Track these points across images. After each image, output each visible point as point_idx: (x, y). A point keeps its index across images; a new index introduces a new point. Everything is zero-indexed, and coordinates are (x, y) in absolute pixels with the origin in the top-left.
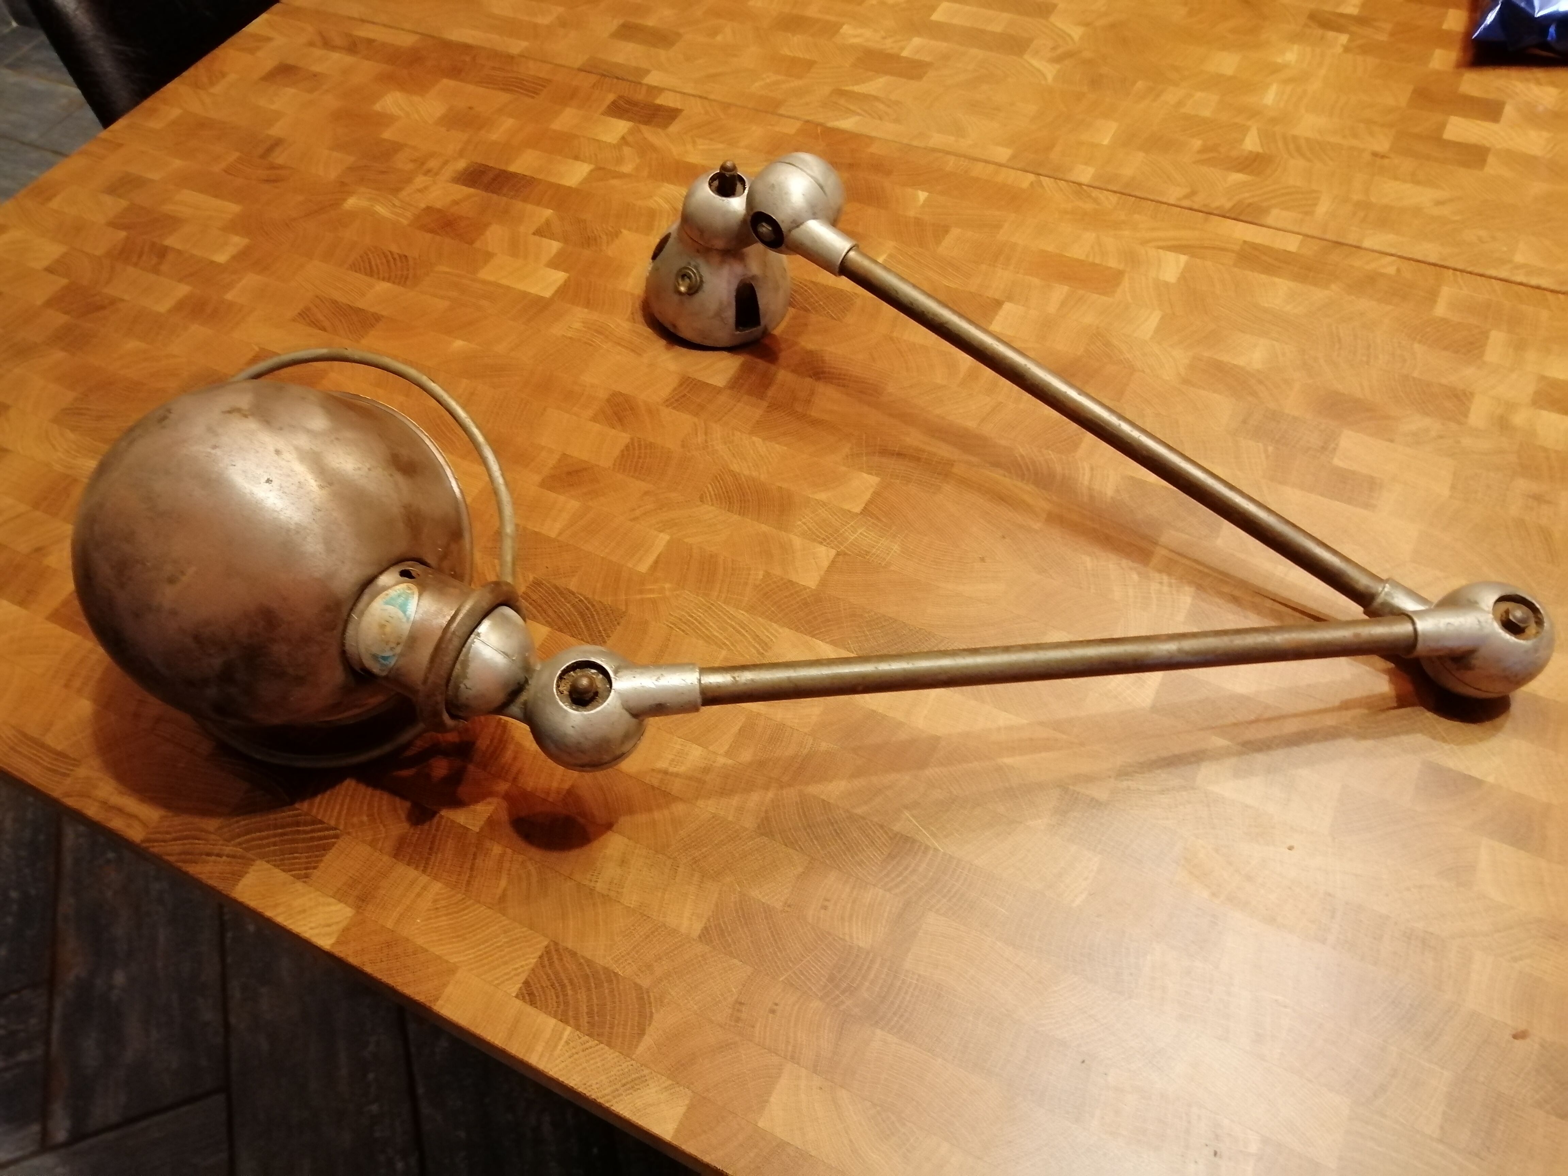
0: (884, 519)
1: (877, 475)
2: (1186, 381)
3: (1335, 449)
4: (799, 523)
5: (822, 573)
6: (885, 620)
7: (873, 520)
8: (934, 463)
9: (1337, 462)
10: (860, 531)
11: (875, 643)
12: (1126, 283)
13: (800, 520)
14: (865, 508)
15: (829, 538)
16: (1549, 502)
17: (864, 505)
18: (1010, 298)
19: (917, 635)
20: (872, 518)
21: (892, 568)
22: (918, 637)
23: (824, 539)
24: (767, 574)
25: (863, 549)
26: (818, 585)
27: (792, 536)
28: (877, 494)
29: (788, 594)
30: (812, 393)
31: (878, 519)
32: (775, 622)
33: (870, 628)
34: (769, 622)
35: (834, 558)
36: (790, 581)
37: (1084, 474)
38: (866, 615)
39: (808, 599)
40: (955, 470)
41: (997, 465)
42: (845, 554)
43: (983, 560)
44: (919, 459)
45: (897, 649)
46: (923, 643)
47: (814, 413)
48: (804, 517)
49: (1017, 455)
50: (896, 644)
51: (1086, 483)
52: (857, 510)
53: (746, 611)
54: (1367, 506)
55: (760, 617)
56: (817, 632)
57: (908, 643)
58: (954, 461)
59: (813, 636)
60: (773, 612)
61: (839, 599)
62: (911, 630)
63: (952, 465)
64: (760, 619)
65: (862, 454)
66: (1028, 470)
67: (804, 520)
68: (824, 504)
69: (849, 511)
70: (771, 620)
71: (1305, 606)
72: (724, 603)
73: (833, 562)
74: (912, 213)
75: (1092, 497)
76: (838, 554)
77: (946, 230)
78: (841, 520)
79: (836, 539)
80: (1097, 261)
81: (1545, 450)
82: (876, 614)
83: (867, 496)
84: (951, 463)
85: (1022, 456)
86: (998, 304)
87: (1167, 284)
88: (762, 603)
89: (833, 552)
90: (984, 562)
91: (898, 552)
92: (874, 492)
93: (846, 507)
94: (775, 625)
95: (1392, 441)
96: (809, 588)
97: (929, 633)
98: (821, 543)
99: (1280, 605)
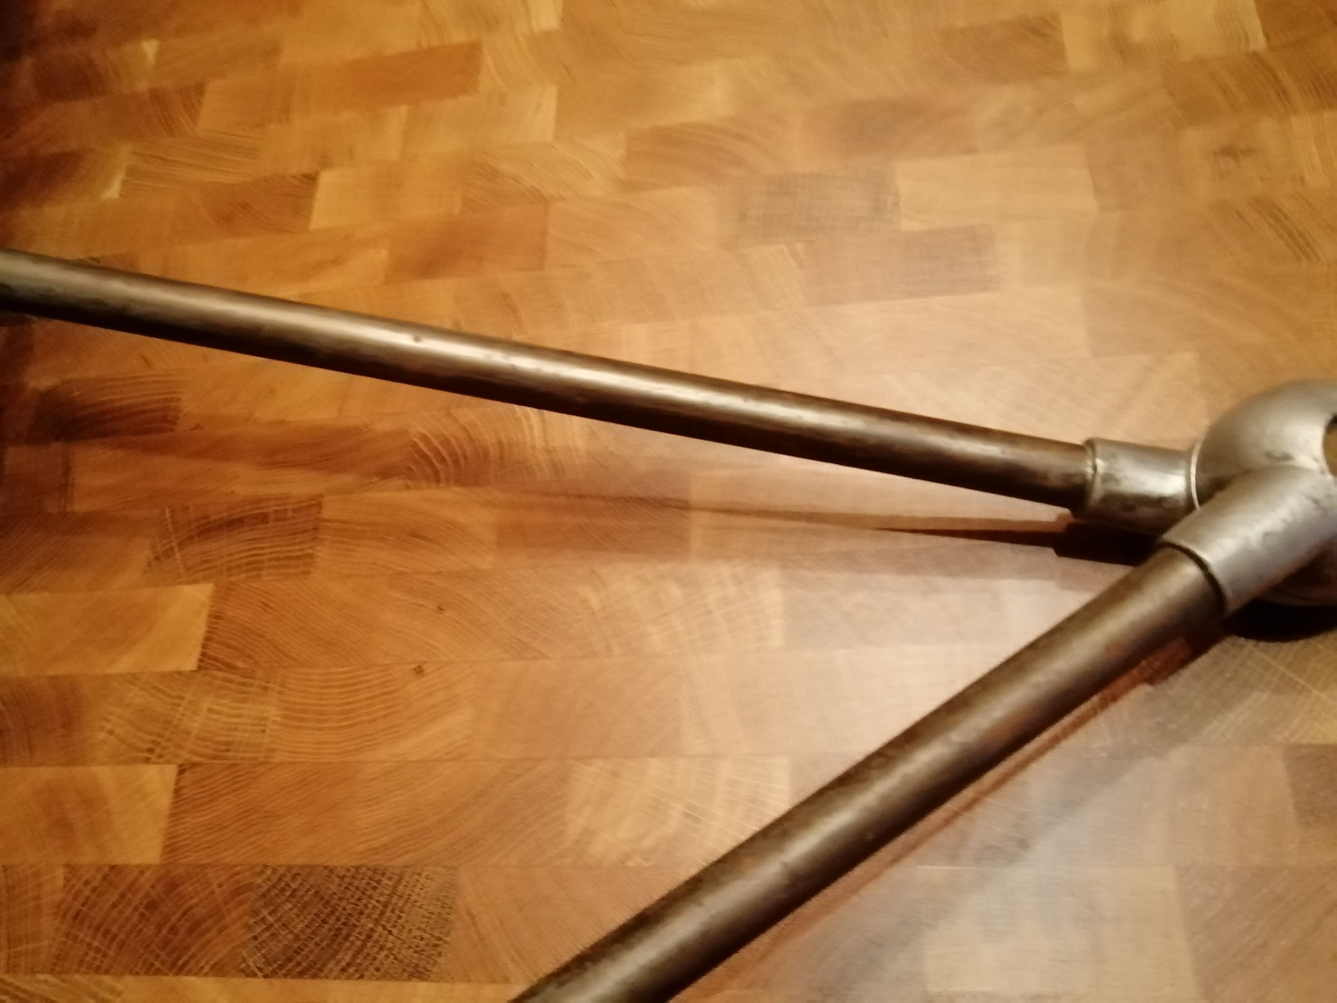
0: (239, 664)
1: (206, 579)
2: (629, 186)
3: (896, 204)
4: (102, 735)
5: (163, 823)
6: (295, 877)
7: (221, 674)
8: (290, 514)
9: (908, 225)
10: (205, 705)
11: (291, 937)
12: (488, 61)
13: (102, 729)
14: (203, 654)
15: (158, 744)
16: (1249, 151)
17: (199, 650)
18: (326, 163)
19: (356, 883)
20: (219, 669)
21: (277, 759)
22: (357, 888)
23: (151, 751)
24: (71, 869)
25: (219, 743)
26: (164, 853)
27: (96, 769)
28: (216, 617)
29: (114, 898)
30: (67, 469)
31: (230, 667)
32: (107, 972)
33: (272, 908)
34: (96, 977)
35: (177, 782)
36: (113, 868)
37: (531, 428)
38: (259, 881)
39: (153, 892)
40: (327, 513)
41: (386, 473)
42: (194, 765)
43: (419, 671)
44: (264, 518)
45: (330, 930)
46: (371, 897)
47: (80, 506)
48: (107, 720)
49: (416, 440)
50: (324, 921)
51: (539, 443)
52: (190, 664)
53: (52, 972)
54: (985, 284)
55: (78, 971)
56: (185, 958)
57: (344, 909)
58: (321, 496)
59: (179, 972)
60: (98, 950)
61: (204, 866)
62: (343, 877)
63: (319, 505)
64: (77, 977)
65: (172, 548)
66: (443, 460)
67: (109, 726)
68: (132, 679)
69: (179, 673)
70: (97, 970)
71: (966, 521)
72: (8, 972)
73: (177, 792)
74: (142, 86)
75: (557, 468)
76: (181, 772)
77: (200, 89)
78: (169, 696)
79: (169, 740)
80: (435, 42)
81: (1202, 62)
82: (274, 871)
83: (200, 629)
84: (315, 503)
85: (424, 438)
86: (311, 179)
87: (547, 34)
88: (75, 938)
89: (171, 771)
90: (423, 675)
91: (278, 719)
92: (210, 616)
93: (170, 666)
94: (107, 980)
95: (970, 150)
96: (148, 867)
97: (375, 871)
98: (147, 761)
99: (929, 537)
